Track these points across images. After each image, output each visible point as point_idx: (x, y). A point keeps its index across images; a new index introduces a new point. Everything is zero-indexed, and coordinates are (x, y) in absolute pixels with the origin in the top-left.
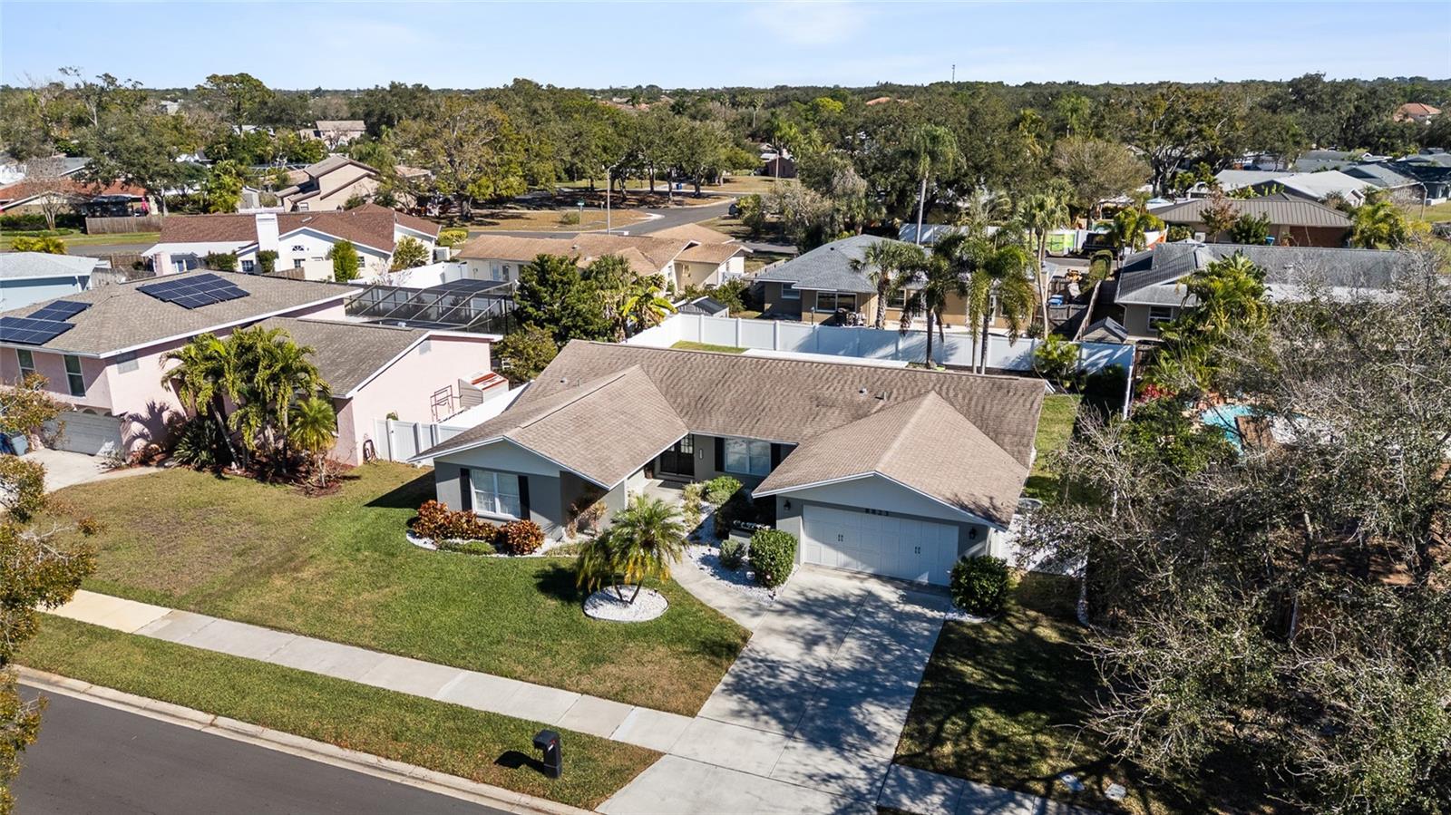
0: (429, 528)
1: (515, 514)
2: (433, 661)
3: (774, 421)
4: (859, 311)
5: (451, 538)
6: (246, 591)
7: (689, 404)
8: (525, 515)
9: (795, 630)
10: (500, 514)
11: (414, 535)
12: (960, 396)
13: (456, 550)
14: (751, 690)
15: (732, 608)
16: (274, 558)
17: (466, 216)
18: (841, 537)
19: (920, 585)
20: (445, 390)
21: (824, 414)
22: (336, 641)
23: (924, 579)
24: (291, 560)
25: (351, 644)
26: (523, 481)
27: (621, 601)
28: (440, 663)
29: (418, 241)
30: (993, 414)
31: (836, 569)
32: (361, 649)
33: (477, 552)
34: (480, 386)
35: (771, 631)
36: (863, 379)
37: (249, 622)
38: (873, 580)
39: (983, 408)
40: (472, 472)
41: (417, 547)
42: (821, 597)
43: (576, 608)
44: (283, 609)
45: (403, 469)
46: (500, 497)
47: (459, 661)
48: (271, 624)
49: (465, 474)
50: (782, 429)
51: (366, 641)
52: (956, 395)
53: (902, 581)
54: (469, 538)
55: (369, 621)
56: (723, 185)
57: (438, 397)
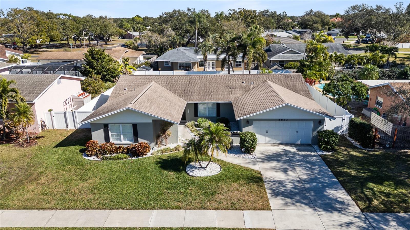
0: (94, 152)
1: (131, 141)
2: (136, 209)
3: (218, 95)
4: (192, 69)
5: (105, 154)
6: (14, 193)
7: (182, 93)
8: (136, 141)
9: (274, 167)
10: (123, 142)
11: (87, 156)
12: (277, 81)
13: (111, 159)
14: (281, 194)
15: (244, 163)
16: (19, 176)
17: (26, 51)
18: (267, 132)
19: (298, 145)
20: (67, 99)
21: (234, 91)
22: (79, 209)
23: (299, 142)
24: (30, 175)
25: (88, 209)
26: (135, 126)
27: (201, 167)
28: (140, 209)
29: (16, 57)
30: (291, 85)
31: (265, 144)
32: (94, 210)
33: (122, 158)
34: (81, 97)
35: (266, 169)
36: (241, 78)
37: (25, 208)
38: (281, 145)
39: (287, 84)
40: (109, 125)
41: (91, 160)
42: (271, 154)
43: (183, 174)
44: (41, 199)
45: (62, 131)
46: (123, 135)
47: (149, 207)
48: (38, 207)
49: (106, 127)
50: (222, 98)
51: (96, 206)
52: (275, 81)
53: (291, 144)
54: (113, 154)
55: (91, 196)
56: (112, 41)
57: (67, 102)
